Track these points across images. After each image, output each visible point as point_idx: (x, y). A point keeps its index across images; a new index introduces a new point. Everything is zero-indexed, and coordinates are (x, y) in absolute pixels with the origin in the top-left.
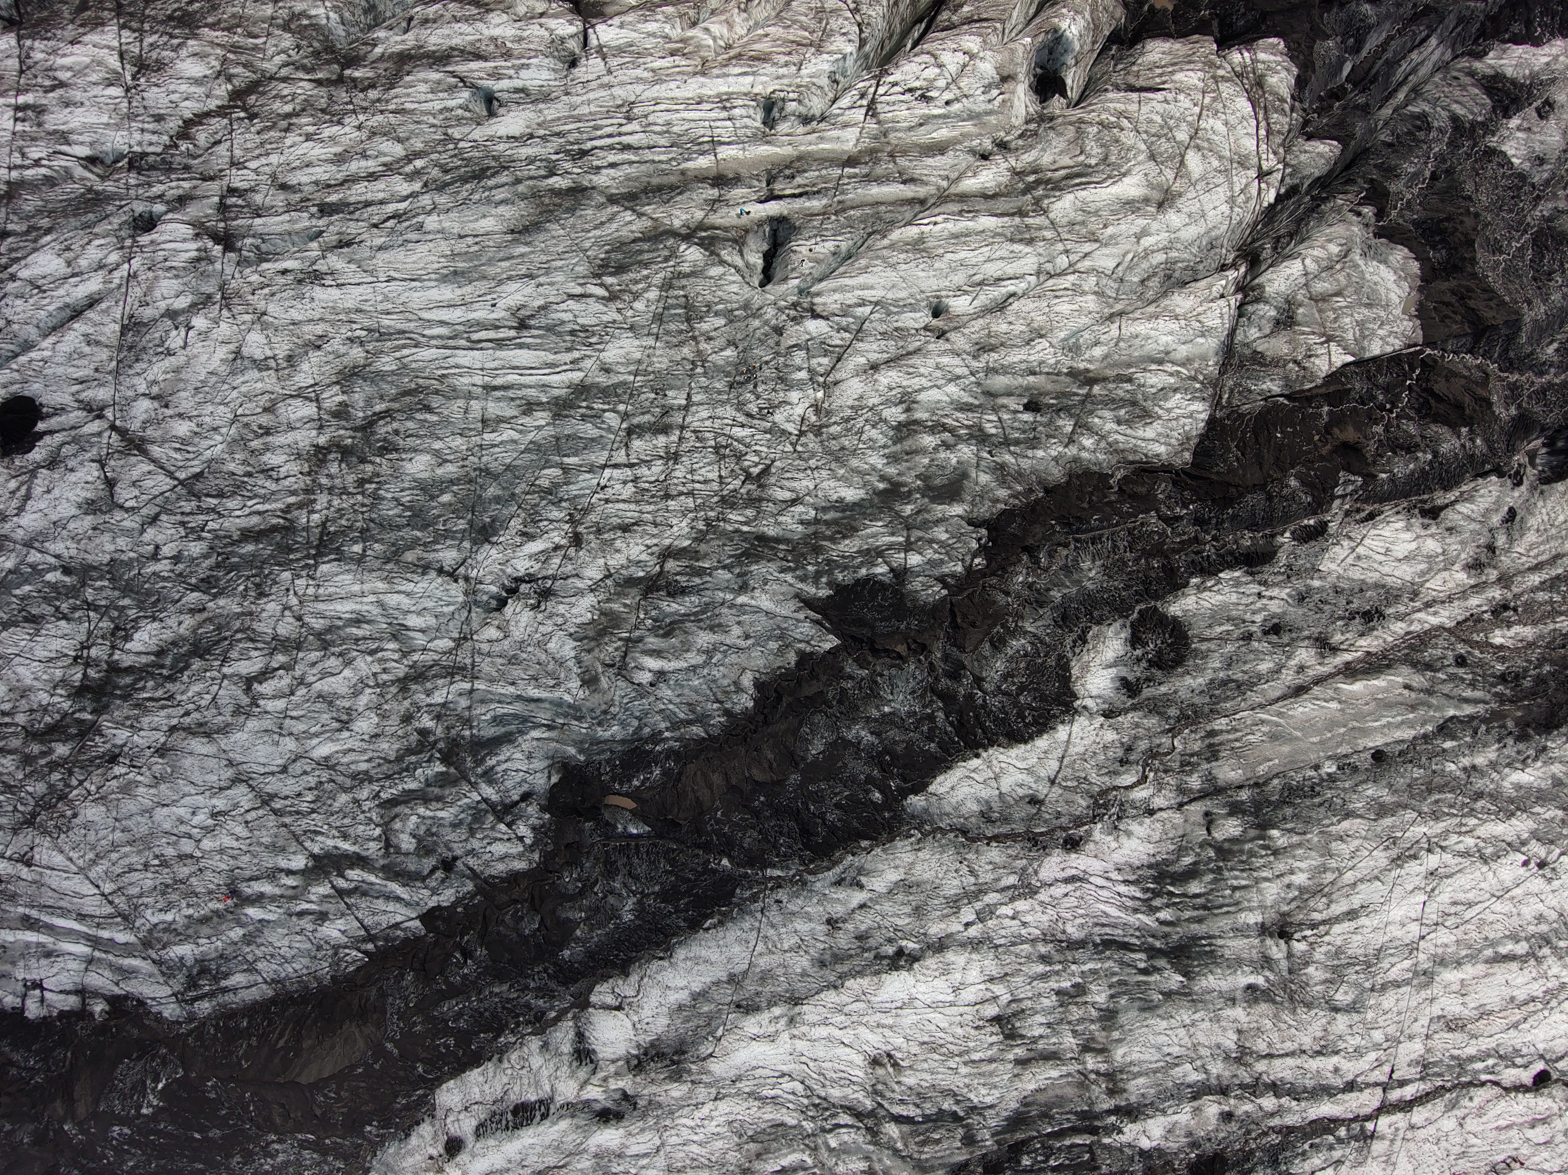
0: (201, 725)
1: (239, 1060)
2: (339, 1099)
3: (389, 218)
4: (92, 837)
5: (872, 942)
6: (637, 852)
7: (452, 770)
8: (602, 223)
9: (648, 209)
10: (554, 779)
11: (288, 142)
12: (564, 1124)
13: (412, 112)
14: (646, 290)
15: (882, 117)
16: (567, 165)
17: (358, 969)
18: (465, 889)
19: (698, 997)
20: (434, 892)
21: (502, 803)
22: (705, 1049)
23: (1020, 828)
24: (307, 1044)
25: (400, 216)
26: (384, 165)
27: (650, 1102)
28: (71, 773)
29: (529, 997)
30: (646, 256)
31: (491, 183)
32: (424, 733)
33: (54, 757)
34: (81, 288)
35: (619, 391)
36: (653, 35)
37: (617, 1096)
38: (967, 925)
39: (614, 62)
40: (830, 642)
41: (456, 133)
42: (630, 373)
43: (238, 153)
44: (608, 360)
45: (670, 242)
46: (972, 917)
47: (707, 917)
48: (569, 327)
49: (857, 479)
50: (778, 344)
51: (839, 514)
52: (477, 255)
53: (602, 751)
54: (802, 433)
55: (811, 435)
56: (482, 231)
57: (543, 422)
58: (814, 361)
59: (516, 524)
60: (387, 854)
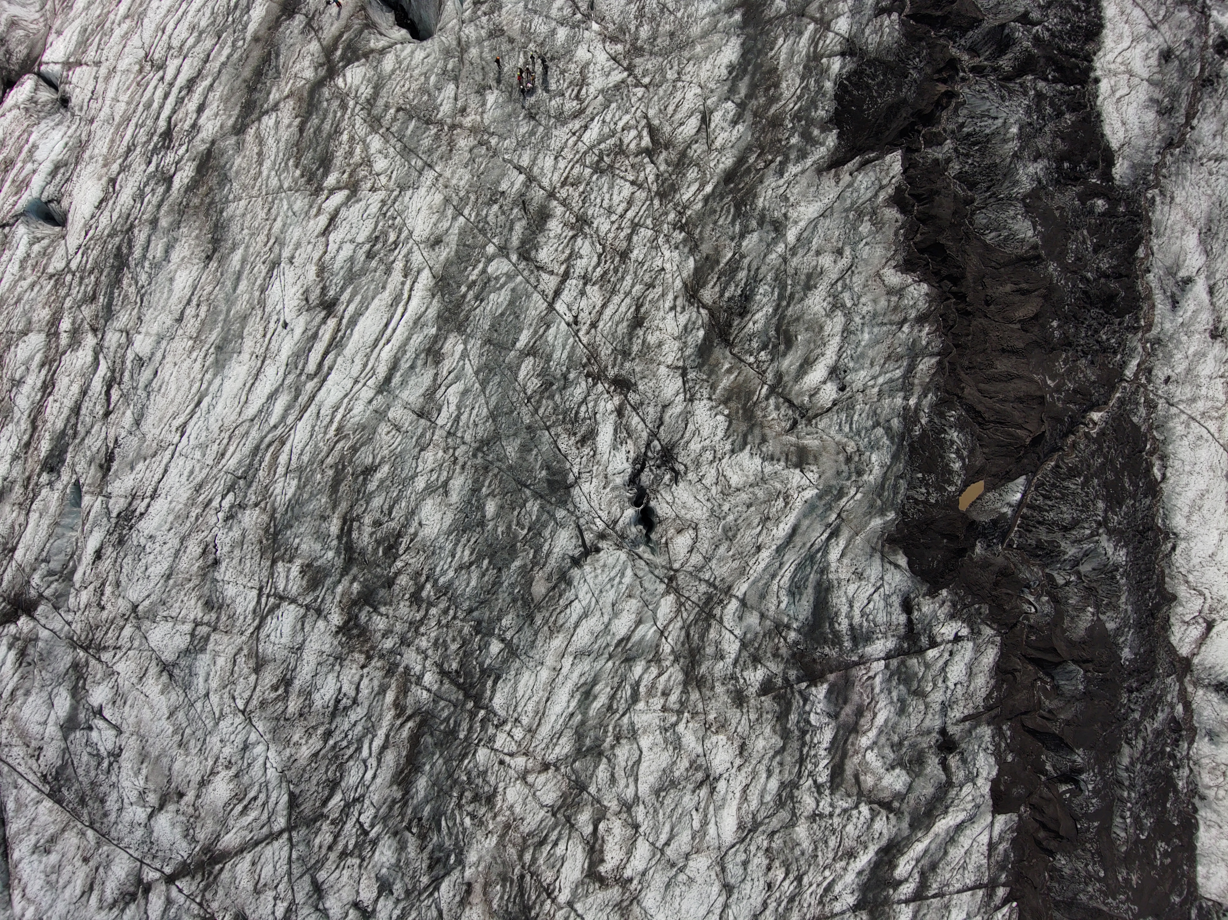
3: (108, 394)
6: (1043, 510)
7: (831, 678)
8: (260, 154)
9: (274, 97)
10: (902, 561)
14: (366, 148)
16: (171, 157)
18: (987, 738)
20: (972, 778)
21: (901, 639)
23: (1189, 87)
25: (113, 379)
26: (43, 365)
29: (1149, 728)
30: (327, 126)
31: (137, 253)
32: (767, 687)
35: (470, 242)
39: (91, 55)
40: (894, 163)
41: (57, 265)
42: (454, 218)
44: (426, 234)
45: (326, 92)
47: (1149, 470)
48: (361, 256)
49: (716, 38)
50: (511, 41)
51: (747, 79)
52: (213, 312)
53: (895, 487)
54: (630, 69)
55: (638, 61)
56: (188, 292)
57: (460, 347)
58: (554, 12)
59: (566, 443)
60: (899, 813)
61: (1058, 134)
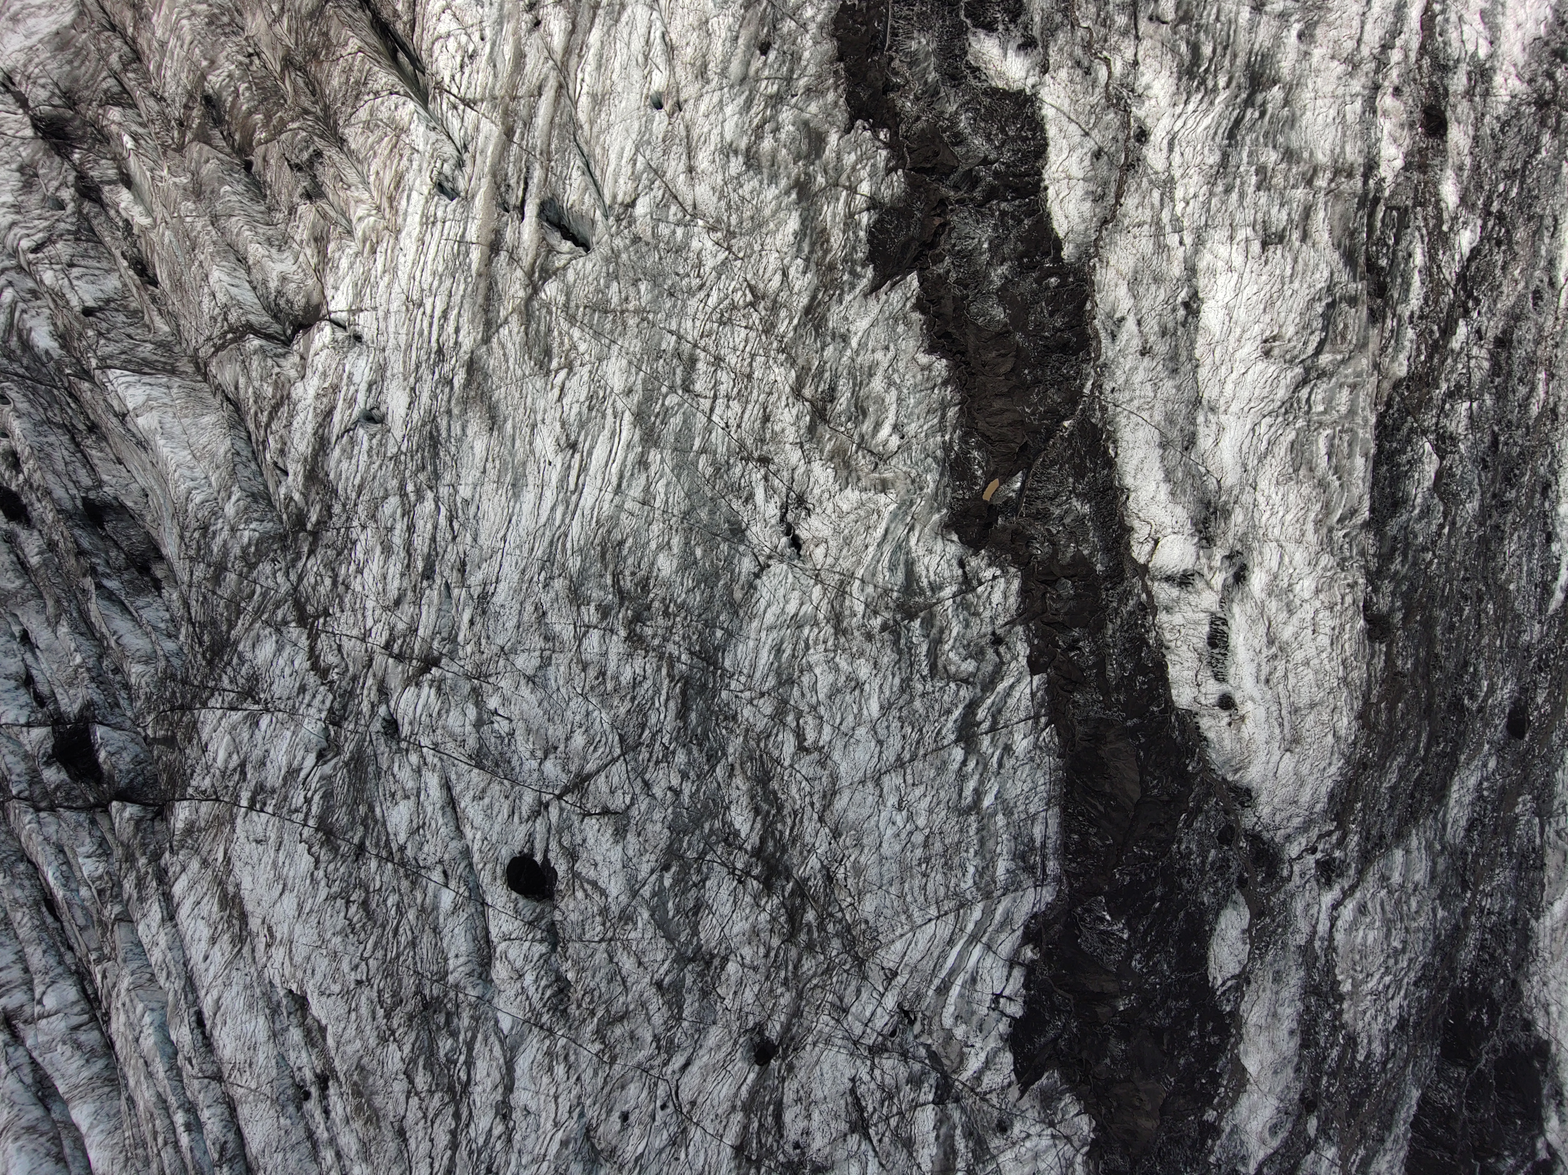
0: (824, 796)
1: (1105, 845)
2: (1160, 780)
3: (451, 525)
4: (888, 913)
5: (1171, 325)
6: (1036, 490)
7: (922, 614)
8: (505, 355)
9: (503, 313)
10: (955, 537)
11: (358, 588)
12: (1236, 609)
13: (363, 480)
14: (571, 338)
15: (478, 96)
16: (447, 367)
17: (1059, 734)
18: (1021, 633)
19: (1168, 476)
20: (1016, 657)
21: (961, 584)
22: (1212, 485)
23: (1116, 174)
24: (1107, 788)
25: (452, 516)
26: (403, 516)
27: (1240, 540)
28: (831, 915)
29: (1124, 610)
30: (542, 328)
31: (444, 434)
32: (884, 627)
33: (815, 924)
34: (431, 792)
35: (650, 387)
36: (351, 266)
37: (1227, 563)
38: (1181, 243)
39: (367, 303)
40: (913, 280)
41: (392, 450)
42: (637, 374)
43: (355, 632)
44: (621, 388)
45: (536, 305)
46: (1176, 237)
47: (1106, 452)
48: (585, 410)
49: (782, 215)
50: (647, 244)
51: (807, 240)
52: (504, 463)
53: (944, 493)
54: (729, 249)
55: (733, 241)
56: (484, 453)
57: (659, 456)
58: (671, 218)
59: (736, 505)
60: (973, 684)
61: (1019, 238)
